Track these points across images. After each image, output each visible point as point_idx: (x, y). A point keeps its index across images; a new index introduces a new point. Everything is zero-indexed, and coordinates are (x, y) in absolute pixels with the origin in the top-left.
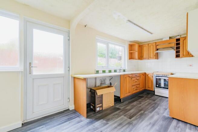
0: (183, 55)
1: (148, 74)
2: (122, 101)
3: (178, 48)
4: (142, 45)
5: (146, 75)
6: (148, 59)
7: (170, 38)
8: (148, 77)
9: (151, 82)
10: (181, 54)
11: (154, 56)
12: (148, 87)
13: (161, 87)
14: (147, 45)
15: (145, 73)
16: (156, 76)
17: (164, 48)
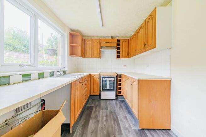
0: (123, 56)
1: (93, 75)
2: (71, 132)
3: (119, 49)
4: (84, 39)
5: (92, 77)
6: (92, 57)
7: (112, 37)
8: (94, 79)
9: (96, 85)
10: (121, 54)
11: (98, 54)
12: (94, 92)
13: (107, 90)
14: (91, 41)
15: (90, 74)
16: (103, 78)
17: (107, 47)
